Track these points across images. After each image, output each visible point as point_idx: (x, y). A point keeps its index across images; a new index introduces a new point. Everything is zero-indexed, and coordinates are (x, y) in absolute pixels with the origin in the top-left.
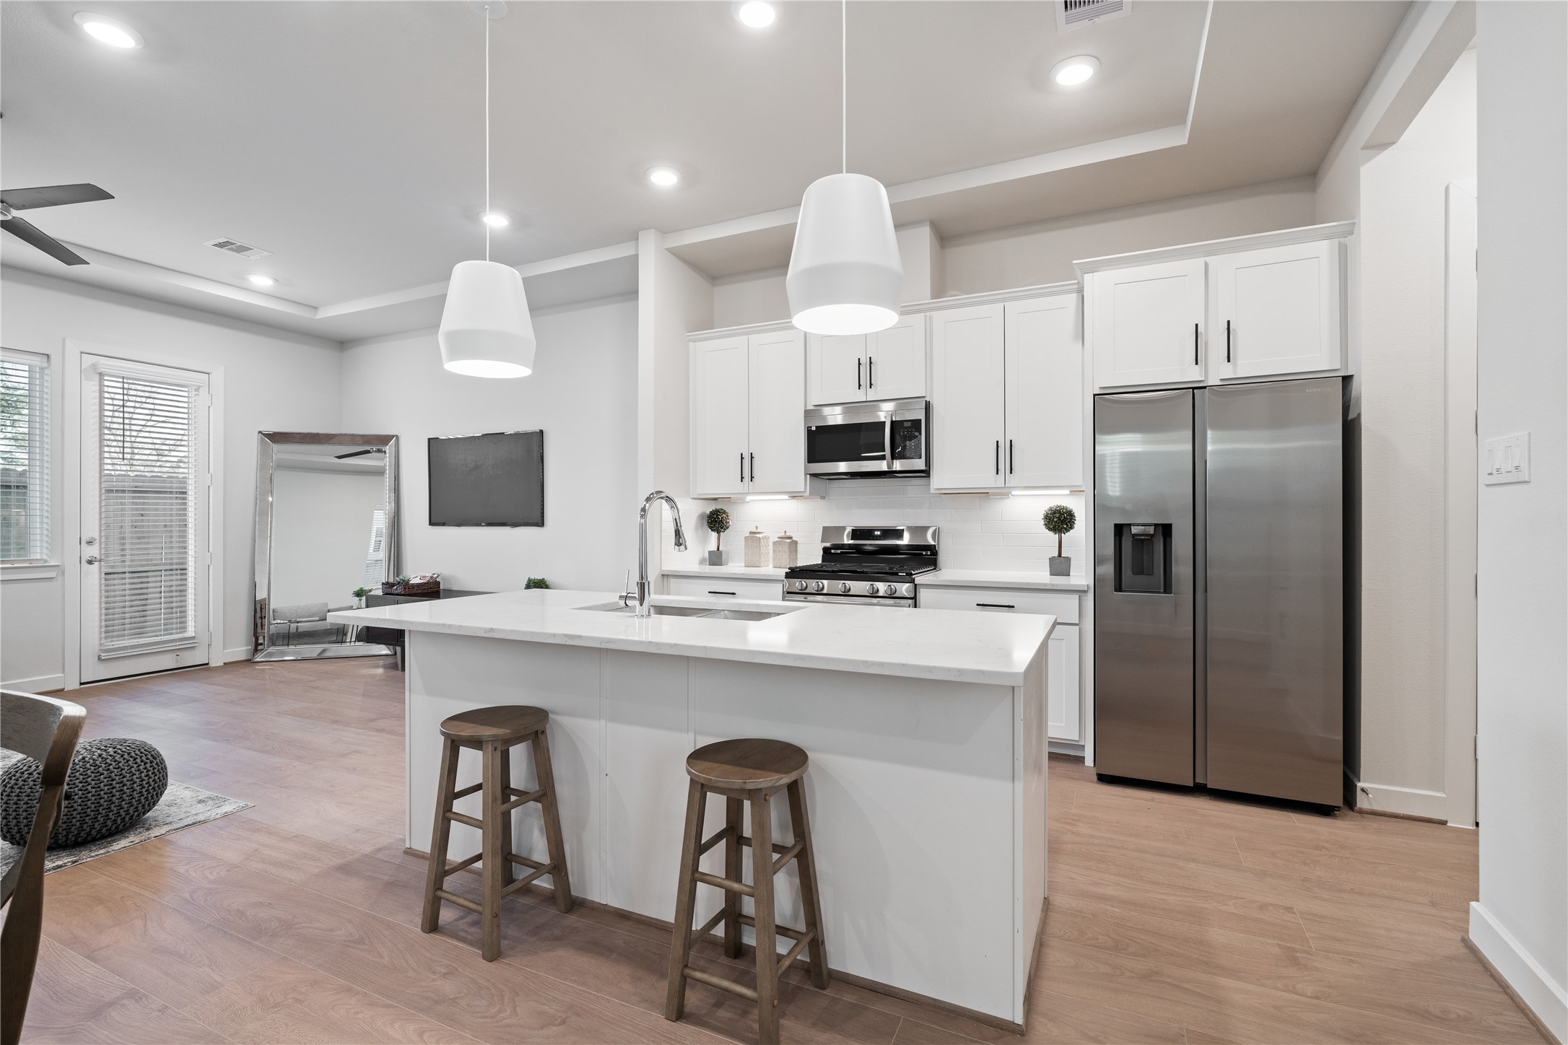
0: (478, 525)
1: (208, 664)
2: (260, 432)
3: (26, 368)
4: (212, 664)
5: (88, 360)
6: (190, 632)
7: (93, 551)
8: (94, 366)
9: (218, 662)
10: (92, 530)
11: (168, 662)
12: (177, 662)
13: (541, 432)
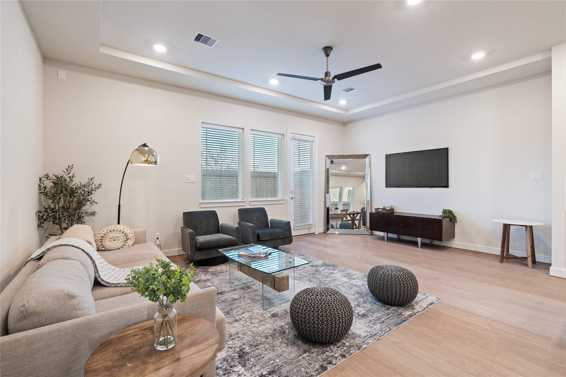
0: (412, 187)
1: (314, 233)
2: (326, 156)
3: (277, 139)
4: (316, 233)
5: (292, 135)
6: (311, 222)
7: (292, 195)
8: (293, 137)
9: (317, 233)
10: (292, 189)
11: (306, 232)
12: (309, 232)
13: (448, 148)
